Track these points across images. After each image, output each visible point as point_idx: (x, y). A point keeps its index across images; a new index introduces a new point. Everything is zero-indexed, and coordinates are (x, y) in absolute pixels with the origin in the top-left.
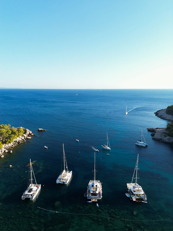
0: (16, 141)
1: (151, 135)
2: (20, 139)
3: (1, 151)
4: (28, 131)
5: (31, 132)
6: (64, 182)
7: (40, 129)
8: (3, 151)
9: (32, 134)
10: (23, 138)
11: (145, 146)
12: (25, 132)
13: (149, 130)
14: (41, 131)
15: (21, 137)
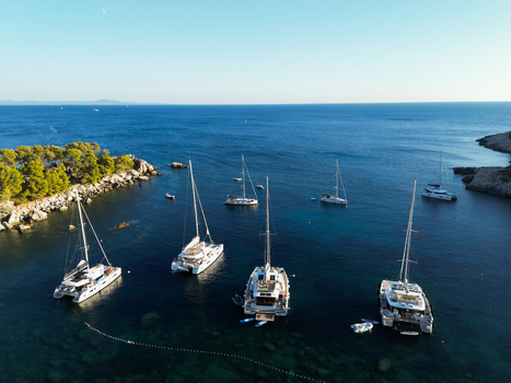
0: (110, 183)
1: (463, 181)
2: (121, 180)
3: (66, 199)
4: (144, 165)
5: (151, 168)
6: (191, 269)
7: (176, 164)
8: (70, 198)
9: (155, 172)
10: (129, 177)
11: (450, 198)
12: (137, 166)
13: (458, 171)
14: (179, 167)
15: (124, 175)
